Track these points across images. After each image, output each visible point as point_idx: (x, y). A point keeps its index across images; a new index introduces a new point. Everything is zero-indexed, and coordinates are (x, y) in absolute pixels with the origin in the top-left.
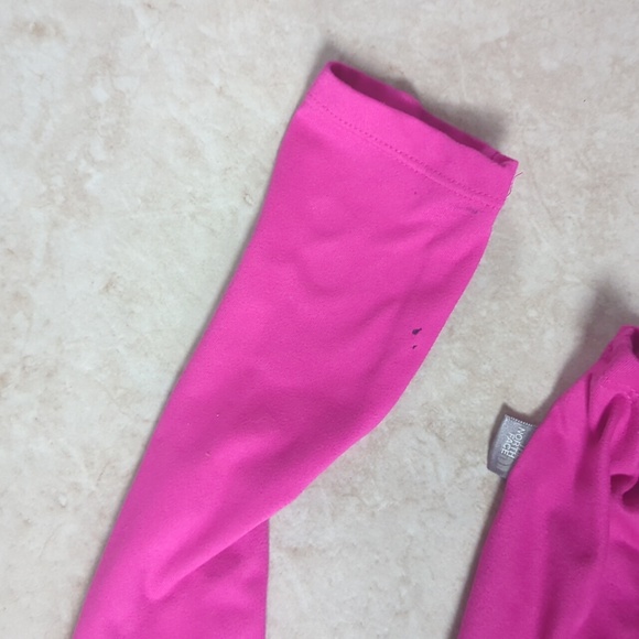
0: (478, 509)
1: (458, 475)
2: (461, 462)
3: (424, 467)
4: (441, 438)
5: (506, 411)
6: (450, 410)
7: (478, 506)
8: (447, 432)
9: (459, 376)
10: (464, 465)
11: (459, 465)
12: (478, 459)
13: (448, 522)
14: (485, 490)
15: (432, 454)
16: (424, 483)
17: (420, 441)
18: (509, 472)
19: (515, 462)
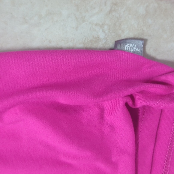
0: (84, 39)
1: (96, 25)
2: (103, 24)
3: (94, 8)
4: (110, 12)
5: (145, 41)
6: (124, 11)
7: (85, 39)
8: (114, 14)
9: (141, 10)
10: (102, 26)
11: (101, 24)
12: (107, 32)
13: (73, 28)
14: (94, 39)
15: (101, 10)
16: (87, 11)
17: (105, 3)
18: (118, 50)
19: (123, 51)
